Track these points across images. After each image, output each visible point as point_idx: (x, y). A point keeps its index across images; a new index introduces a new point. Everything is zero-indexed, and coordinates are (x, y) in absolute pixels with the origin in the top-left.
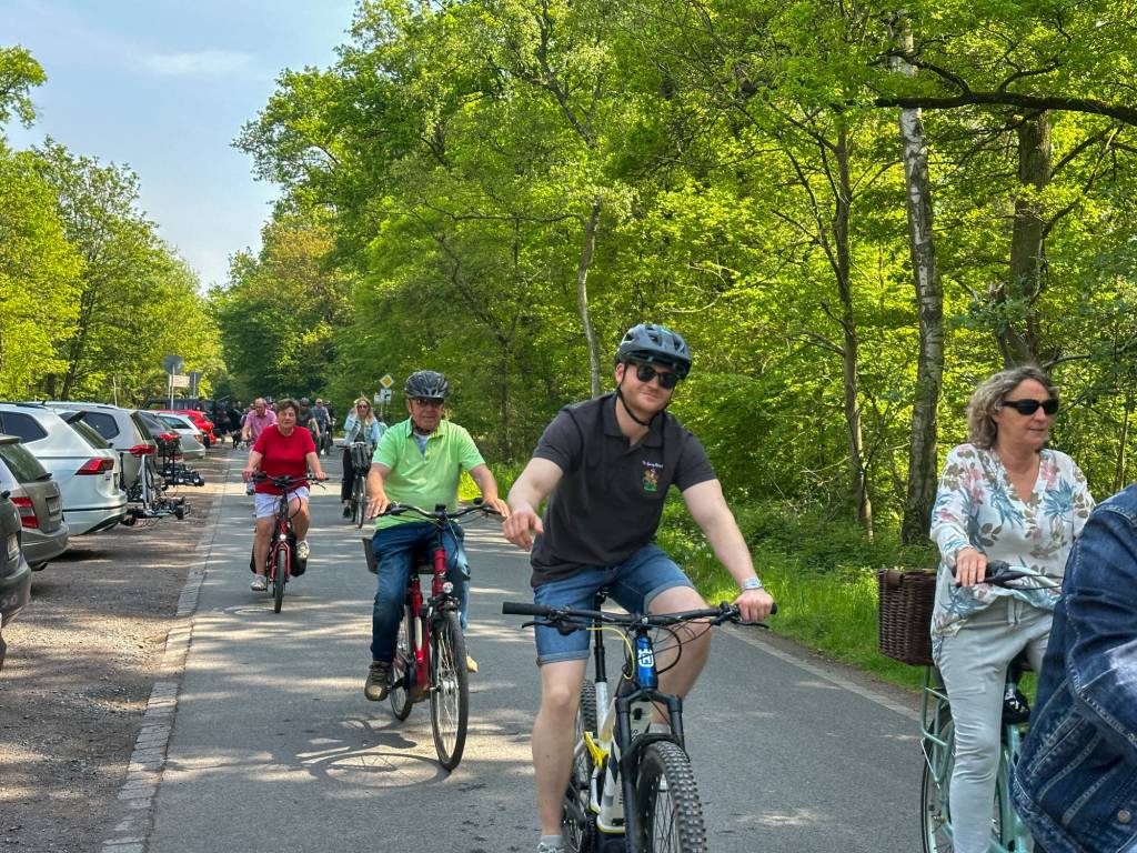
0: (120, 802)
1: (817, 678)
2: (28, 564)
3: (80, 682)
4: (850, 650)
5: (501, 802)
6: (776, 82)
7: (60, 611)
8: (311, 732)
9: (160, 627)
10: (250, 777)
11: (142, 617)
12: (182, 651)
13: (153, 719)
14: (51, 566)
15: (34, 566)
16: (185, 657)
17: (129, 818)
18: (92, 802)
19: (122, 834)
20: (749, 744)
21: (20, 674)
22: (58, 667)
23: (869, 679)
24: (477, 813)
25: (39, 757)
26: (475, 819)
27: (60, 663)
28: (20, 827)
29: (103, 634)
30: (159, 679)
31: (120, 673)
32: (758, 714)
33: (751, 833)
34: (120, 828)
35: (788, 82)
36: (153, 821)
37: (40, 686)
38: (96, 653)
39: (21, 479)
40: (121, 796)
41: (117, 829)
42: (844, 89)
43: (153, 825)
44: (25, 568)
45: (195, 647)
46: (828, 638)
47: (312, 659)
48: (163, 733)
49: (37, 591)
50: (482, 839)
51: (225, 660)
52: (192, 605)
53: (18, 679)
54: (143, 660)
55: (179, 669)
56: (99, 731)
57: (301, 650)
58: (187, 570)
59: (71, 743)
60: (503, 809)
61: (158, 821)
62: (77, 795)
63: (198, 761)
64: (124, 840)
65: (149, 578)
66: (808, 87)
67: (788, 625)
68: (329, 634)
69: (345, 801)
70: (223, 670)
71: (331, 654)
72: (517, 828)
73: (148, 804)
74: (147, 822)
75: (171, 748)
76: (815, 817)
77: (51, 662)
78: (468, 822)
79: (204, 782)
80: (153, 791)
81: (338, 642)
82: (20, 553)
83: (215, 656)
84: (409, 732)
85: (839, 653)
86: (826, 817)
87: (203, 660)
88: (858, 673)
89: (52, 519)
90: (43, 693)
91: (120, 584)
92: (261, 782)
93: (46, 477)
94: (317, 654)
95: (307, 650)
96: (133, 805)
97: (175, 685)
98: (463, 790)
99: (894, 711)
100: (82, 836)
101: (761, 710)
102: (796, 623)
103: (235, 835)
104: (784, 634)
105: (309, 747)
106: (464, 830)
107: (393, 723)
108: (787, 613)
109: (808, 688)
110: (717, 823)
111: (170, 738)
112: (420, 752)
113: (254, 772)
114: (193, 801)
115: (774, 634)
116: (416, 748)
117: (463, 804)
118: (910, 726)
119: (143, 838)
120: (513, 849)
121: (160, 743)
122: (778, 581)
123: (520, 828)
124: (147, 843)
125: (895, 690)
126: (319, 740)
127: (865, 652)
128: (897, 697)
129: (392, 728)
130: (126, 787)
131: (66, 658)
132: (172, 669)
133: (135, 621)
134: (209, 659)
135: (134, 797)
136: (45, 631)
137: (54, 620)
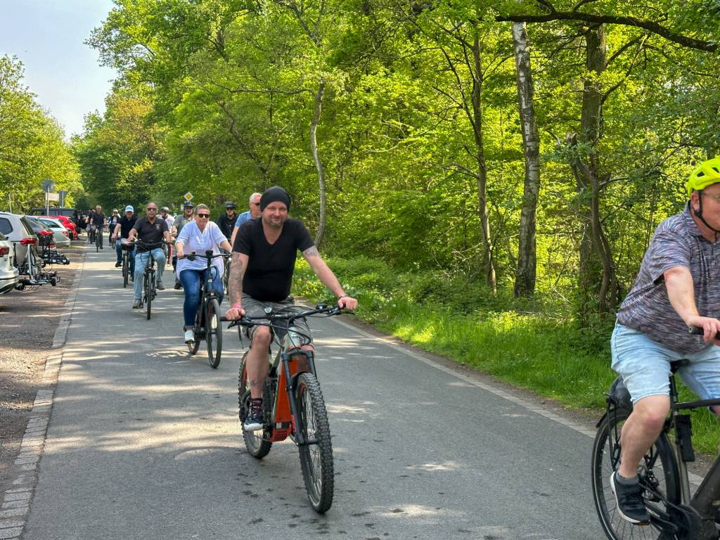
0: (16, 466)
1: (461, 380)
4: (482, 363)
5: (261, 461)
6: (434, 5)
8: (140, 420)
9: (41, 355)
10: (101, 449)
11: (30, 348)
12: (56, 369)
13: (37, 413)
16: (58, 374)
17: (21, 476)
19: (17, 486)
20: (418, 422)
23: (493, 380)
24: (246, 469)
26: (245, 472)
29: (4, 360)
30: (41, 388)
31: (15, 384)
32: (424, 403)
33: (418, 477)
34: (15, 482)
35: (441, 5)
36: (38, 478)
38: (1, 372)
40: (17, 462)
41: (15, 483)
42: (477, 10)
43: (38, 480)
45: (65, 367)
46: (468, 356)
47: (141, 373)
48: (44, 422)
50: (250, 485)
51: (84, 375)
52: (63, 341)
54: (30, 376)
55: (54, 381)
56: (2, 422)
58: (60, 317)
60: (263, 465)
61: (40, 478)
63: (66, 439)
64: (20, 490)
65: (34, 323)
66: (455, 9)
67: (443, 348)
70: (83, 381)
72: (272, 477)
73: (34, 467)
74: (34, 478)
75: (49, 429)
76: (458, 466)
78: (241, 474)
79: (71, 453)
80: (37, 459)
83: (76, 373)
84: (204, 419)
85: (475, 365)
86: (465, 466)
87: (70, 375)
88: (487, 377)
91: (15, 328)
92: (107, 452)
96: (25, 468)
97: (52, 392)
98: (239, 454)
99: (508, 400)
101: (426, 401)
102: (448, 346)
103: (92, 485)
104: (440, 354)
105: (139, 429)
106: (238, 479)
107: (194, 413)
108: (443, 340)
109: (455, 387)
110: (398, 471)
111: (48, 425)
112: (211, 431)
113: (103, 446)
114: (63, 465)
115: (435, 354)
116: (208, 428)
117: (237, 463)
118: (517, 408)
119: (31, 489)
120: (269, 490)
121: (42, 429)
122: (437, 322)
123: (275, 477)
124: (33, 492)
125: (509, 387)
126: (145, 425)
127: (490, 364)
128: (510, 391)
129: (193, 417)
130: (20, 456)
132: (49, 381)
133: (25, 351)
134: (74, 374)
135: (25, 463)
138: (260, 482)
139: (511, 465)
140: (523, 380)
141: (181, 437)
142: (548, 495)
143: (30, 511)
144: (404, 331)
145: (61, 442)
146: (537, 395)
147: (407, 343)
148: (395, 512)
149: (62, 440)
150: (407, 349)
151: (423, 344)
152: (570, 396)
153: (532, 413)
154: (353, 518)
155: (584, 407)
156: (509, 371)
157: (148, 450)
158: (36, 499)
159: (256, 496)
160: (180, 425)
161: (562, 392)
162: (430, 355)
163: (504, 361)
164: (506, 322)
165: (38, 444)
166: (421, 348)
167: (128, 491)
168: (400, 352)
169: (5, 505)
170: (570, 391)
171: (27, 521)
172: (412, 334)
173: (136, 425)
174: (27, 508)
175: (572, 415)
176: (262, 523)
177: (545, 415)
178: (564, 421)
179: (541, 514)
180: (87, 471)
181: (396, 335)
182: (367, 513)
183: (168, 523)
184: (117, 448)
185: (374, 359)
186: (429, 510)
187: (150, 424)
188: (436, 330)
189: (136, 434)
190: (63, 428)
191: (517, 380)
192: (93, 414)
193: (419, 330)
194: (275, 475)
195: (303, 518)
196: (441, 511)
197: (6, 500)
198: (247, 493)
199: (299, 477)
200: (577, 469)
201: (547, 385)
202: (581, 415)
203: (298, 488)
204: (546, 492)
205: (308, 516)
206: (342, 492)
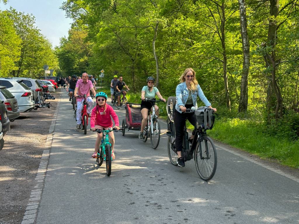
0: (36, 181)
1: (216, 147)
2: (10, 120)
3: (24, 150)
4: (225, 140)
5: (134, 179)
7: (18, 132)
8: (84, 162)
9: (44, 136)
12: (51, 142)
13: (43, 159)
14: (15, 121)
15: (11, 121)
16: (51, 144)
17: (38, 184)
18: (28, 181)
19: (36, 189)
21: (8, 148)
23: (229, 147)
24: (128, 182)
25: (14, 169)
26: (127, 184)
27: (19, 145)
28: (9, 187)
29: (30, 138)
30: (45, 149)
31: (34, 148)
33: (199, 186)
34: (35, 187)
37: (14, 151)
38: (28, 143)
39: (7, 98)
40: (36, 179)
44: (8, 121)
45: (54, 141)
46: (219, 137)
47: (84, 144)
48: (46, 163)
49: (12, 127)
50: (129, 189)
51: (62, 144)
52: (53, 130)
53: (8, 150)
54: (40, 144)
55: (50, 147)
56: (29, 163)
57: (81, 142)
58: (51, 121)
59: (22, 166)
60: (134, 181)
61: (45, 185)
62: (24, 179)
64: (37, 190)
65: (41, 123)
67: (208, 133)
68: (89, 137)
69: (94, 179)
70: (61, 146)
71: (89, 142)
72: (138, 186)
73: (43, 181)
74: (43, 185)
75: (48, 166)
76: (215, 182)
77: (16, 145)
78: (126, 185)
80: (44, 178)
81: (91, 139)
82: (7, 117)
83: (59, 143)
85: (222, 140)
86: (218, 182)
87: (56, 144)
88: (227, 145)
89: (15, 108)
90: (14, 153)
91: (34, 125)
93: (13, 97)
94: (85, 142)
95: (83, 141)
96: (39, 181)
97: (49, 151)
98: (124, 176)
99: (236, 155)
100: (26, 189)
102: (210, 133)
103: (65, 188)
106: (124, 187)
110: (190, 184)
111: (48, 164)
114: (54, 180)
117: (124, 180)
118: (240, 159)
119: (42, 190)
120: (137, 191)
121: (45, 166)
123: (139, 186)
124: (42, 191)
125: (236, 150)
127: (229, 140)
128: (237, 151)
130: (37, 176)
131: (20, 144)
132: (48, 147)
133: (38, 134)
134: (57, 144)
135: (39, 179)
136: (15, 137)
137: (17, 134)
138: (133, 188)
139: (238, 182)
140: (242, 147)
142: (253, 195)
143: (41, 198)
146: (248, 153)
148: (189, 200)
152: (262, 153)
153: (246, 161)
154: (172, 203)
155: (268, 158)
156: (236, 143)
158: (43, 193)
159: (132, 193)
161: (259, 152)
163: (234, 139)
164: (235, 122)
165: (44, 172)
167: (80, 191)
169: (31, 196)
170: (263, 151)
171: (40, 202)
173: (83, 165)
174: (40, 198)
175: (264, 161)
176: (135, 204)
177: (252, 162)
178: (260, 164)
179: (250, 202)
180: (64, 183)
182: (177, 201)
183: (96, 204)
186: (203, 200)
187: (88, 164)
190: (54, 165)
191: (240, 147)
192: (66, 160)
194: (139, 185)
195: (151, 202)
196: (208, 201)
197: (32, 194)
198: (128, 192)
199: (149, 186)
200: (266, 184)
201: (252, 149)
202: (267, 161)
203: (149, 190)
204: (252, 193)
205: (153, 202)
206: (167, 192)
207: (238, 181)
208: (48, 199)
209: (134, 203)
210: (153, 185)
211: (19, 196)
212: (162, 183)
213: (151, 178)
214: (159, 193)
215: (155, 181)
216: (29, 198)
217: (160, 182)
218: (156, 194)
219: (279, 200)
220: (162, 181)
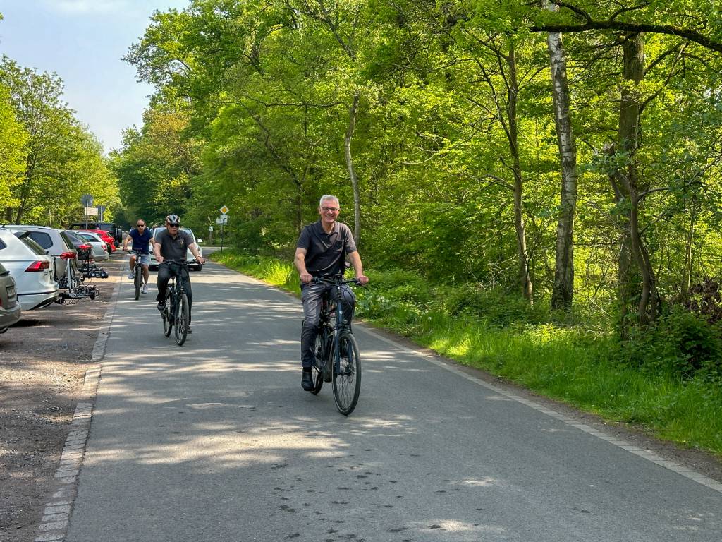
0: (56, 479)
1: (498, 394)
3: (30, 404)
4: (519, 377)
5: (298, 475)
6: (469, 16)
7: (17, 358)
8: (177, 433)
9: (81, 368)
10: (139, 462)
11: (69, 361)
12: (95, 383)
13: (77, 426)
14: (10, 330)
15: (0, 330)
16: (97, 387)
17: (62, 489)
18: (38, 480)
19: (57, 499)
20: (455, 436)
22: (15, 395)
23: (531, 394)
24: (283, 483)
25: (4, 452)
26: (282, 486)
27: (17, 391)
29: (44, 373)
30: (81, 401)
31: (55, 397)
32: (461, 417)
33: (456, 492)
34: (56, 495)
35: (476, 16)
36: (77, 490)
37: (4, 406)
38: (40, 385)
40: (56, 475)
41: (54, 496)
42: (512, 21)
43: (77, 493)
45: (104, 380)
46: (505, 369)
47: (178, 387)
48: (83, 435)
49: (2, 346)
50: (286, 499)
51: (123, 388)
52: (101, 354)
54: (70, 389)
55: (93, 394)
56: (42, 435)
57: (172, 381)
58: (98, 332)
59: (24, 442)
60: (300, 480)
61: (80, 491)
62: (28, 475)
63: (105, 452)
64: (59, 504)
65: (73, 337)
66: (489, 19)
67: (480, 361)
68: (189, 371)
69: (199, 476)
70: (121, 394)
71: (189, 383)
72: (309, 491)
73: (73, 480)
74: (73, 492)
75: (89, 442)
76: (496, 481)
77: (11, 392)
78: (278, 489)
79: (109, 465)
80: (77, 472)
81: (194, 376)
83: (117, 385)
84: (240, 432)
85: (512, 378)
86: (503, 481)
87: (108, 388)
88: (525, 390)
89: (10, 300)
90: (6, 411)
91: (55, 341)
92: (146, 465)
93: (6, 273)
94: (181, 384)
95: (175, 381)
96: (64, 481)
97: (90, 405)
98: (275, 468)
99: (546, 414)
100: (32, 501)
101: (463, 415)
102: (485, 359)
104: (477, 367)
105: (177, 442)
106: (275, 493)
107: (230, 427)
108: (480, 353)
109: (492, 401)
110: (435, 487)
111: (88, 438)
112: (247, 444)
113: (141, 459)
114: (102, 478)
115: (471, 367)
116: (245, 442)
117: (274, 477)
118: (556, 423)
119: (71, 502)
120: (306, 505)
121: (81, 442)
122: (473, 334)
123: (311, 491)
124: (73, 505)
125: (547, 401)
126: (183, 438)
127: (528, 377)
128: (549, 405)
129: (229, 430)
130: (60, 469)
131: (20, 388)
132: (88, 395)
133: (65, 364)
134: (113, 388)
135: (65, 476)
136: (7, 372)
137: (13, 364)
138: (295, 497)
139: (550, 480)
140: (562, 394)
141: (218, 451)
142: (589, 512)
143: (69, 524)
144: (440, 344)
145: (100, 455)
146: (576, 409)
147: (443, 356)
148: (432, 527)
149: (100, 453)
150: (443, 362)
151: (459, 357)
152: (610, 410)
153: (572, 428)
154: (390, 534)
155: (625, 422)
156: (546, 385)
157: (186, 464)
158: (75, 511)
159: (293, 510)
160: (217, 439)
161: (602, 406)
162: (465, 368)
163: (542, 375)
164: (544, 334)
165: (78, 457)
166: (457, 361)
167: (166, 504)
168: (436, 366)
169: (45, 519)
170: (610, 405)
171: (66, 534)
172: (448, 347)
173: (174, 439)
174: (66, 522)
175: (615, 431)
176: (299, 538)
177: (585, 430)
178: (604, 436)
179: (581, 531)
180: (126, 485)
181: (431, 348)
182: (405, 529)
184: (155, 461)
185: (409, 372)
186: (467, 526)
187: (187, 438)
188: (473, 343)
189: (174, 448)
190: (102, 441)
191: (556, 394)
192: (132, 427)
193: (455, 343)
194: (311, 489)
195: (340, 533)
196: (479, 528)
197: (46, 512)
198: (284, 507)
199: (336, 491)
200: (619, 485)
201: (585, 399)
202: (621, 430)
203: (335, 503)
204: (586, 509)
205: (344, 532)
206: (379, 507)
207: (552, 478)
208: (87, 526)
209: (297, 535)
210: (345, 489)
211: (15, 519)
212: (367, 483)
213: (340, 471)
214: (360, 510)
215: (351, 479)
216: (41, 522)
217: (362, 481)
218: (353, 511)
219: (651, 525)
220: (366, 480)
